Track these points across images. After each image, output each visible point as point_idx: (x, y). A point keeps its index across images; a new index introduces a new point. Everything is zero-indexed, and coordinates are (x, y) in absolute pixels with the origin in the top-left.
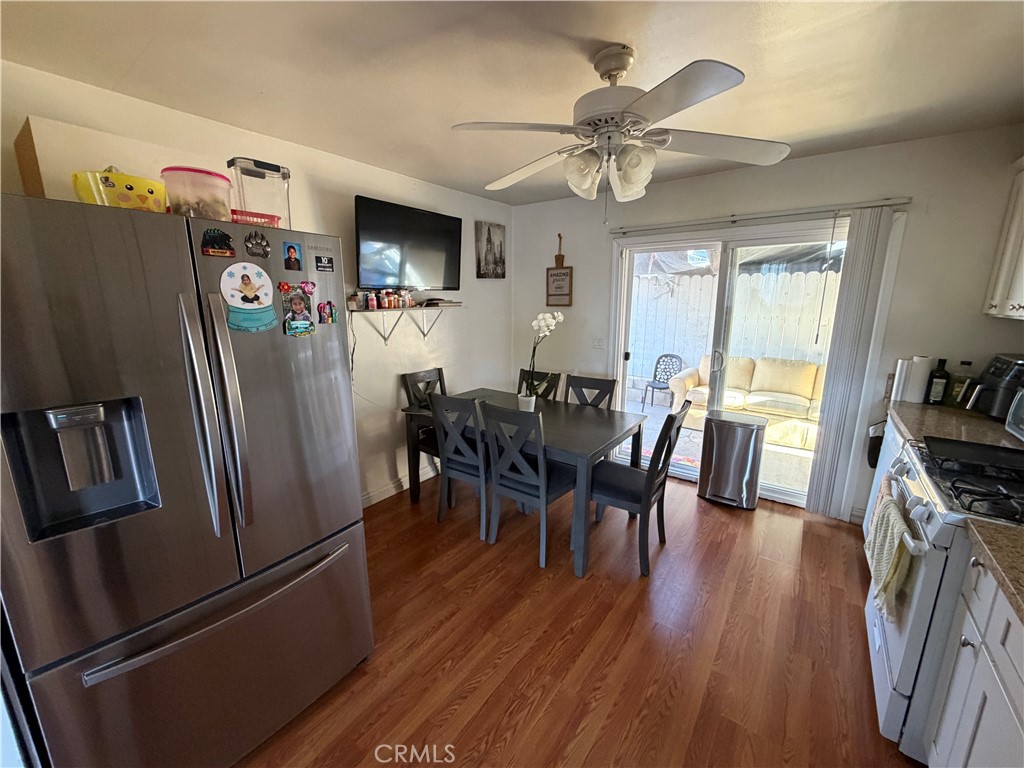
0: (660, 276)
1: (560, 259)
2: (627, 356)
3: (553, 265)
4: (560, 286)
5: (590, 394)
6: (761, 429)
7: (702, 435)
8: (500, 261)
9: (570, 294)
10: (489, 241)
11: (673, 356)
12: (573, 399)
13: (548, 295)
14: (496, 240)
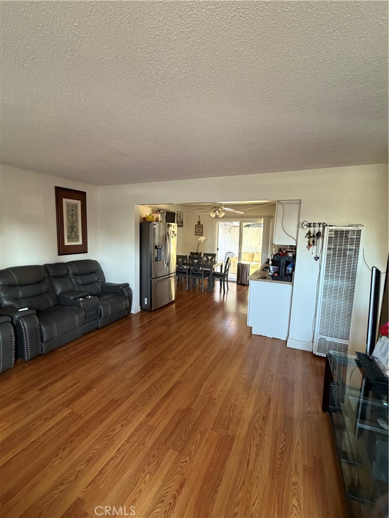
0: (226, 227)
1: (199, 222)
2: (218, 249)
3: (197, 224)
4: (199, 229)
5: (210, 258)
6: (249, 265)
7: (236, 275)
8: (182, 222)
9: (202, 232)
10: (180, 217)
11: (230, 253)
12: (205, 259)
13: (196, 232)
14: (181, 217)
